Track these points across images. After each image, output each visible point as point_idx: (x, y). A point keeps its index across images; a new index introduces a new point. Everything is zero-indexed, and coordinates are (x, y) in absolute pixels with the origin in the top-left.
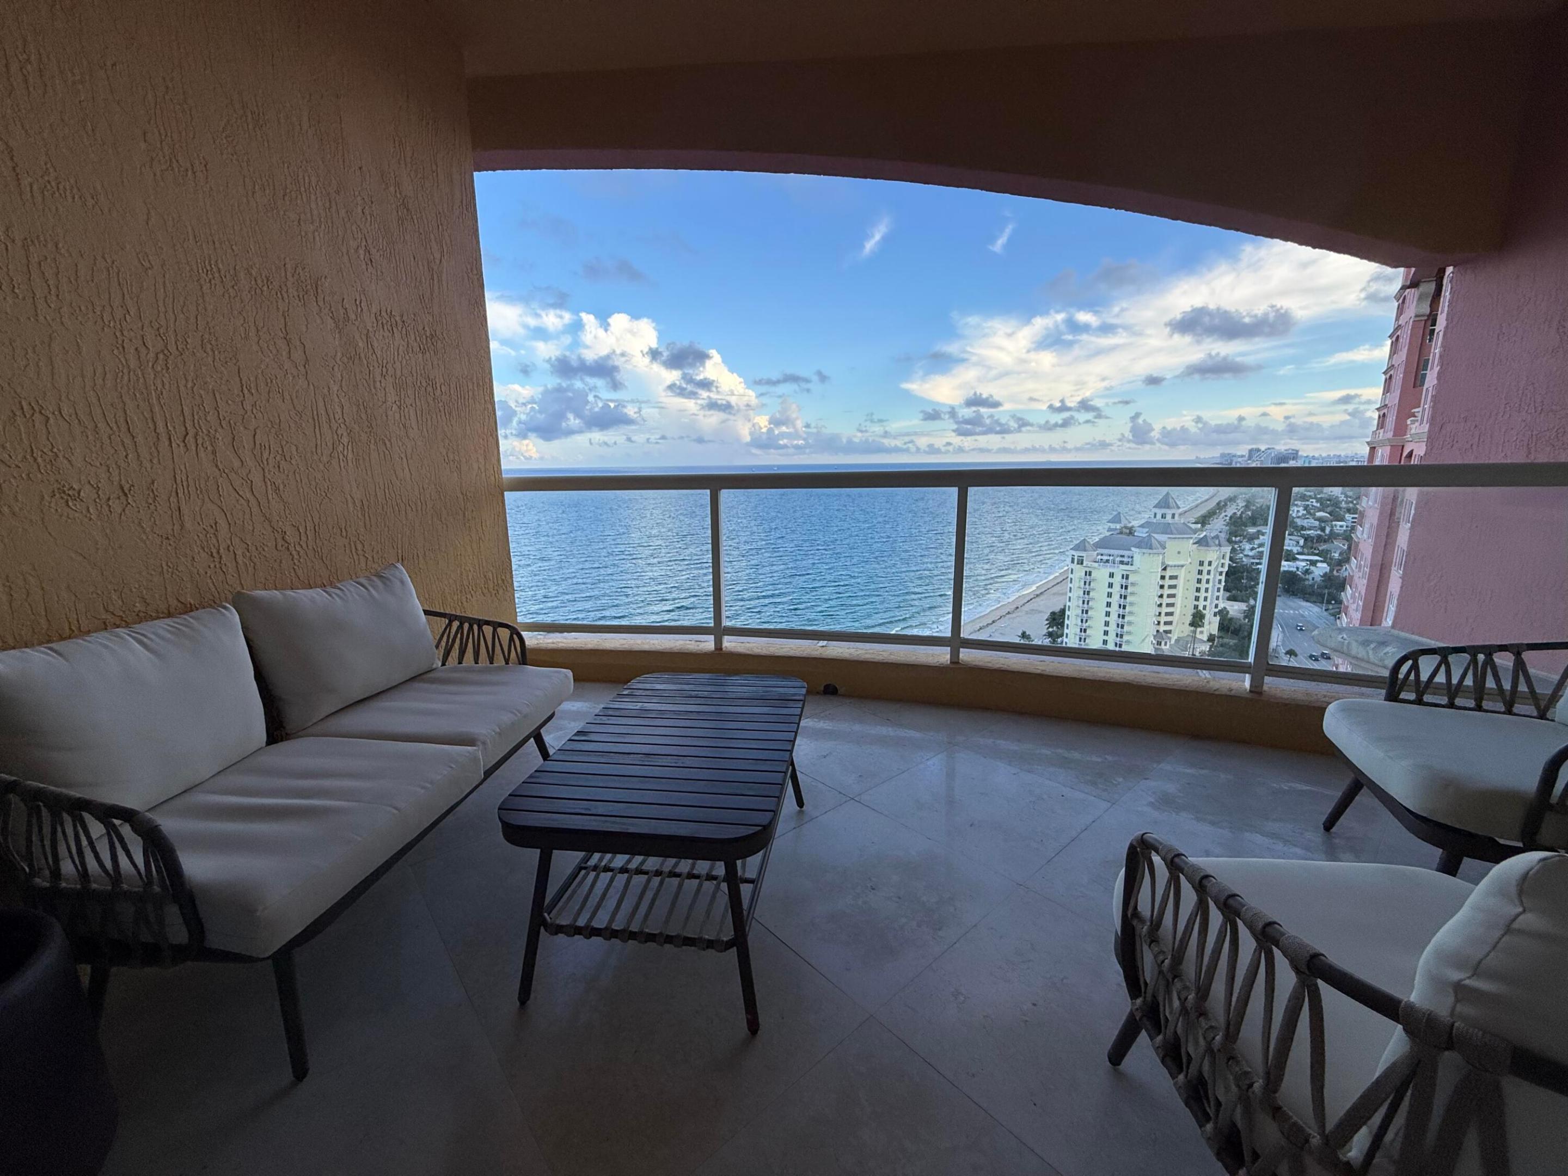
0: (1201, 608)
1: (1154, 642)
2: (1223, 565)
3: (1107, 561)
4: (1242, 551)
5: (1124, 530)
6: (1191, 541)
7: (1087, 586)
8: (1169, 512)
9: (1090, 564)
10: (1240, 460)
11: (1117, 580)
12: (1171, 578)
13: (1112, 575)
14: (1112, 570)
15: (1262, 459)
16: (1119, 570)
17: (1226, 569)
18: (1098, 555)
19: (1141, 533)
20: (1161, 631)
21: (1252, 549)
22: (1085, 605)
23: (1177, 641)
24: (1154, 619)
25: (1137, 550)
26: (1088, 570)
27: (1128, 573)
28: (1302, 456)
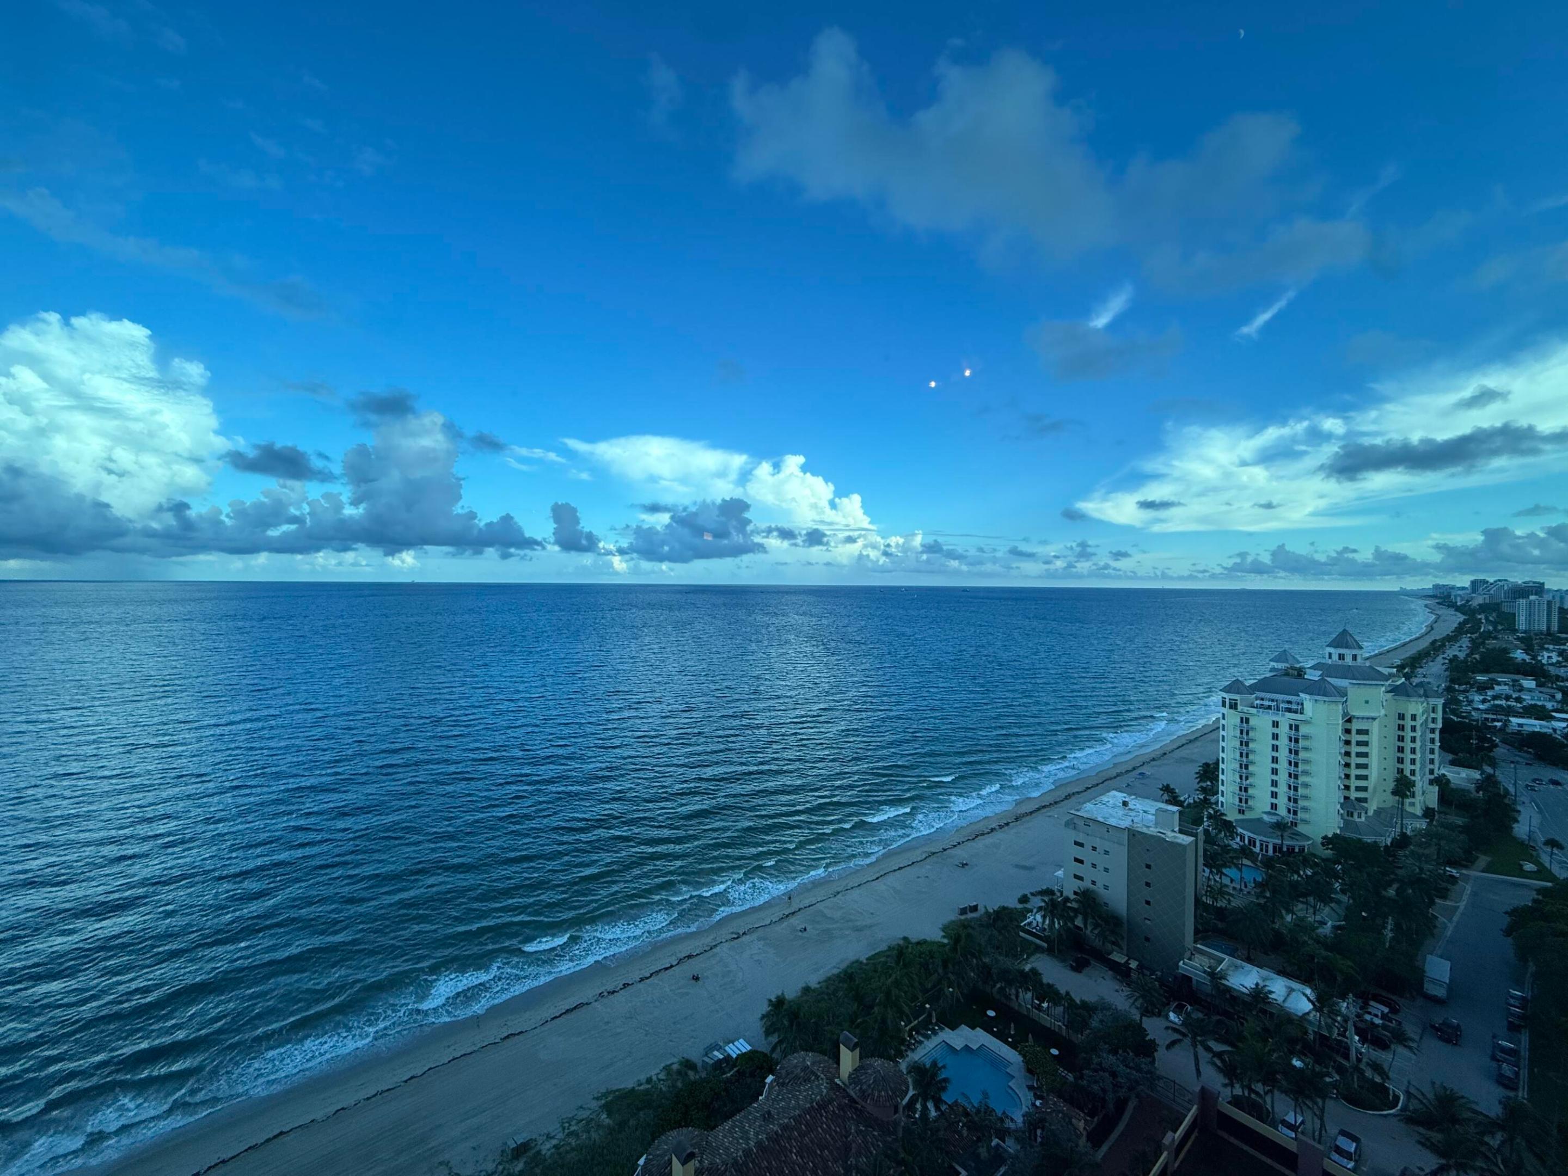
0: (1407, 773)
1: (1342, 811)
2: (1434, 721)
3: (1269, 707)
4: (1470, 702)
5: (1291, 671)
6: (1383, 689)
7: (1244, 736)
8: (1348, 653)
9: (1245, 709)
10: (1460, 592)
11: (1284, 730)
12: (1359, 732)
13: (1276, 724)
14: (1275, 719)
15: (1492, 592)
16: (1285, 720)
17: (1440, 725)
18: (1257, 699)
19: (1313, 675)
20: (1352, 798)
21: (1484, 701)
22: (1244, 759)
23: (1378, 812)
24: (1339, 782)
25: (1308, 697)
26: (1244, 716)
27: (1297, 723)
28: (1549, 591)
